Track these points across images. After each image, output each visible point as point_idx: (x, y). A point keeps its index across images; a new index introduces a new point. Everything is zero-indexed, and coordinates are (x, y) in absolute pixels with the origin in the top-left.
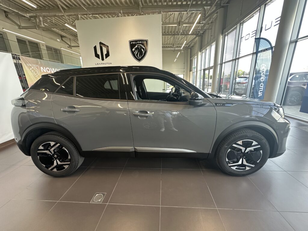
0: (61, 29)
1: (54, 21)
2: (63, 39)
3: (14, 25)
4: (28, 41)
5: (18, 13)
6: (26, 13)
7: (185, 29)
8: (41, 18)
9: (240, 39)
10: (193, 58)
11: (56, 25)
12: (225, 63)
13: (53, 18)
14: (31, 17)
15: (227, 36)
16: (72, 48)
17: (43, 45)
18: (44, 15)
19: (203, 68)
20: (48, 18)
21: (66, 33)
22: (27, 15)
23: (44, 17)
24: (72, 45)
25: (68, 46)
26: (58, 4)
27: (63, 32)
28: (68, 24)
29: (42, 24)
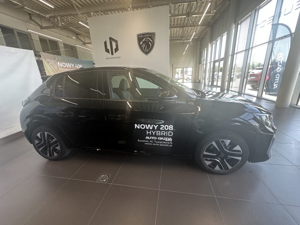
0: (76, 27)
1: (69, 20)
2: (78, 36)
3: (37, 26)
4: (49, 40)
5: (40, 14)
6: (46, 14)
7: (195, 20)
8: (59, 18)
9: (254, 27)
10: (203, 50)
11: (72, 24)
12: (237, 53)
13: (69, 17)
14: (50, 17)
15: (240, 24)
16: (86, 45)
17: (61, 43)
18: (62, 15)
19: (212, 60)
20: (65, 17)
21: (81, 31)
22: (47, 16)
23: (61, 16)
24: (86, 42)
25: (83, 43)
26: (73, 3)
27: (78, 30)
28: (82, 22)
29: (60, 23)
